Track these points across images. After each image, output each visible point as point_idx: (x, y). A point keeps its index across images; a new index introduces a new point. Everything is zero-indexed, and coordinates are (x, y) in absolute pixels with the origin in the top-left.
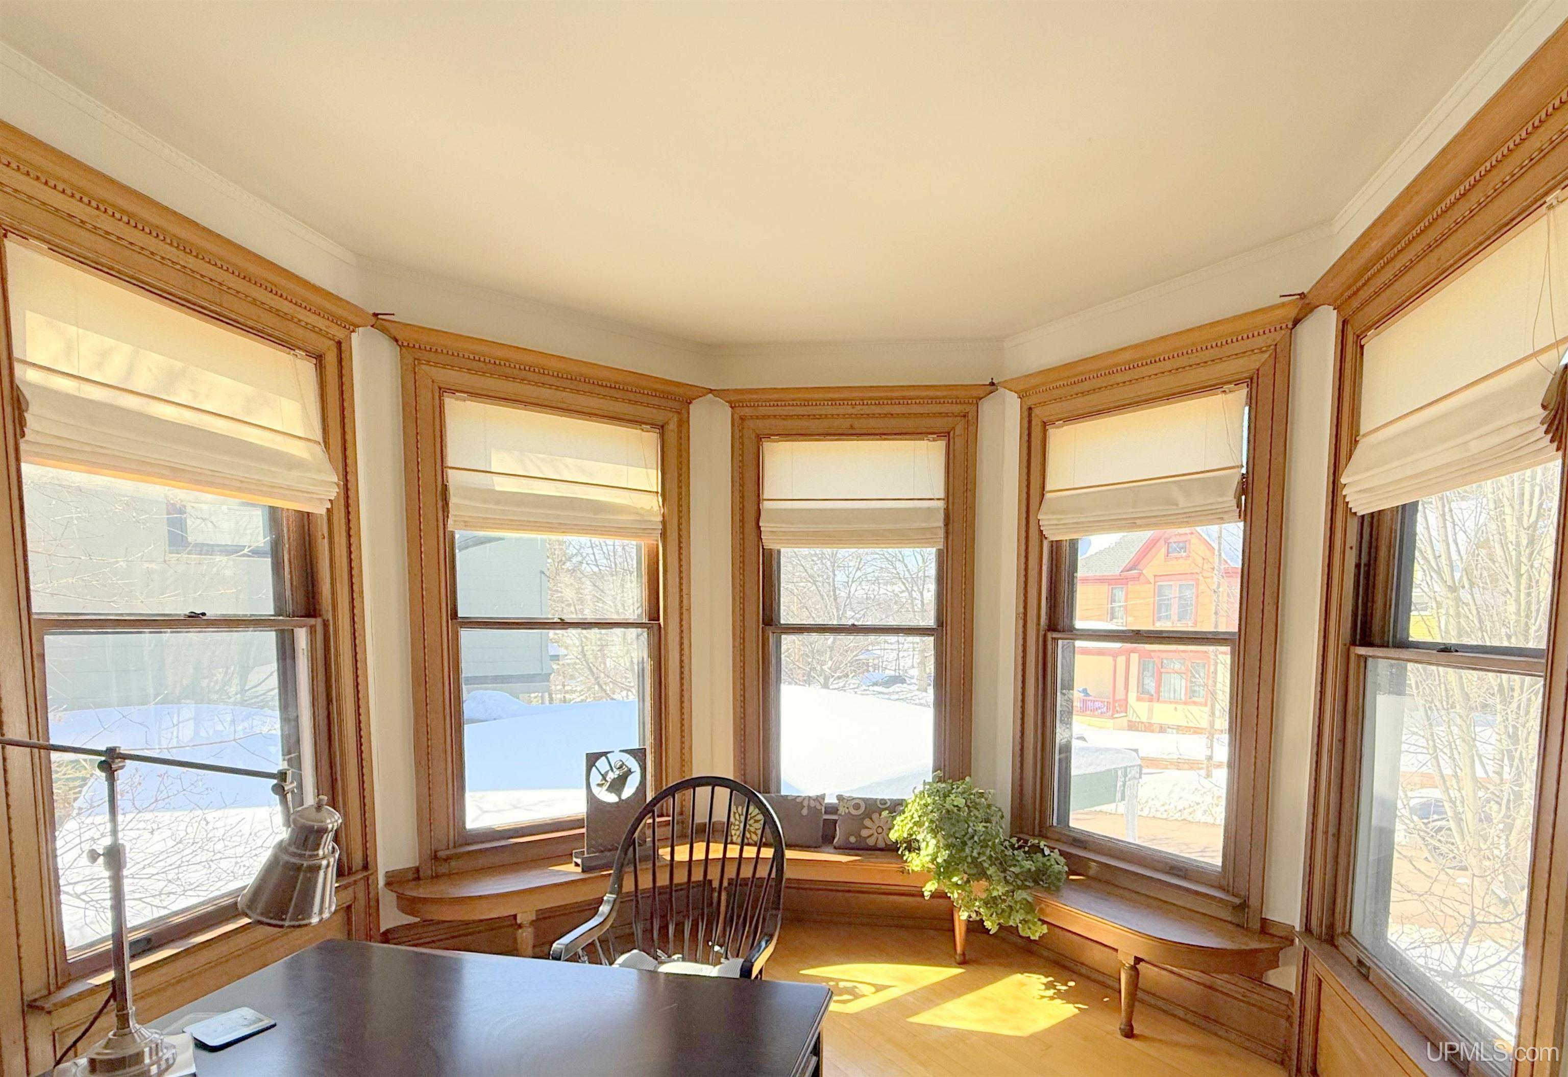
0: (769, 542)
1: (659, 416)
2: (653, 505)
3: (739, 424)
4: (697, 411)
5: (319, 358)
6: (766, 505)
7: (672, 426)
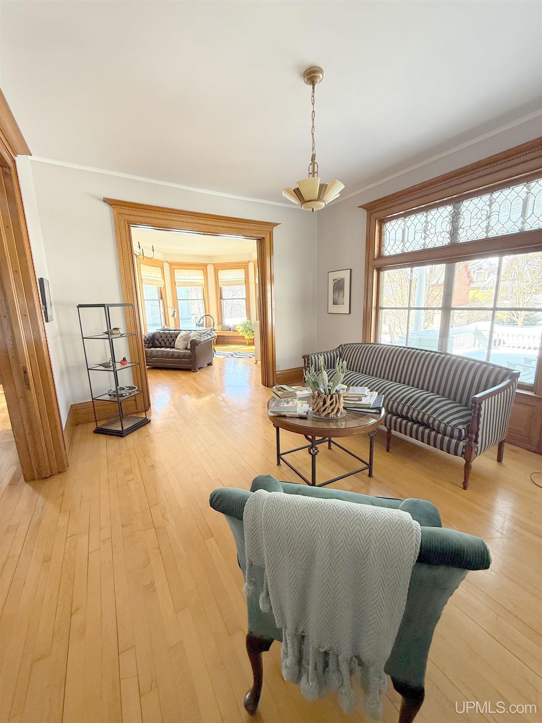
0: (220, 286)
1: (203, 268)
2: (203, 282)
3: (215, 268)
4: (208, 267)
5: (161, 268)
6: (219, 280)
7: (205, 269)
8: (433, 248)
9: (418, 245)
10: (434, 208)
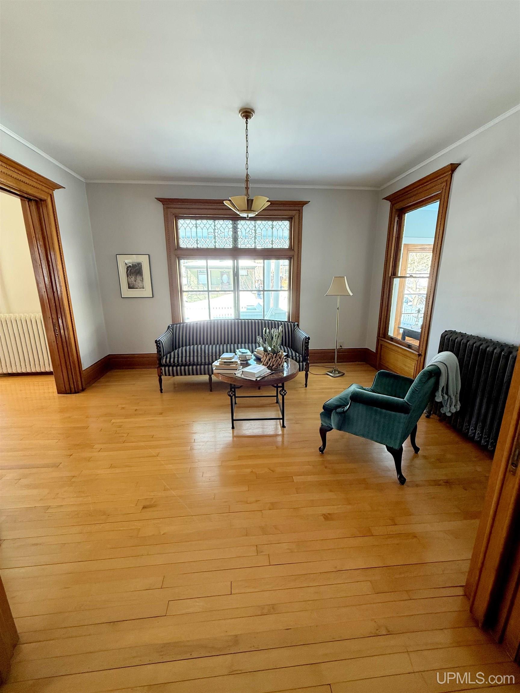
8: (223, 248)
9: (206, 243)
10: (221, 219)
